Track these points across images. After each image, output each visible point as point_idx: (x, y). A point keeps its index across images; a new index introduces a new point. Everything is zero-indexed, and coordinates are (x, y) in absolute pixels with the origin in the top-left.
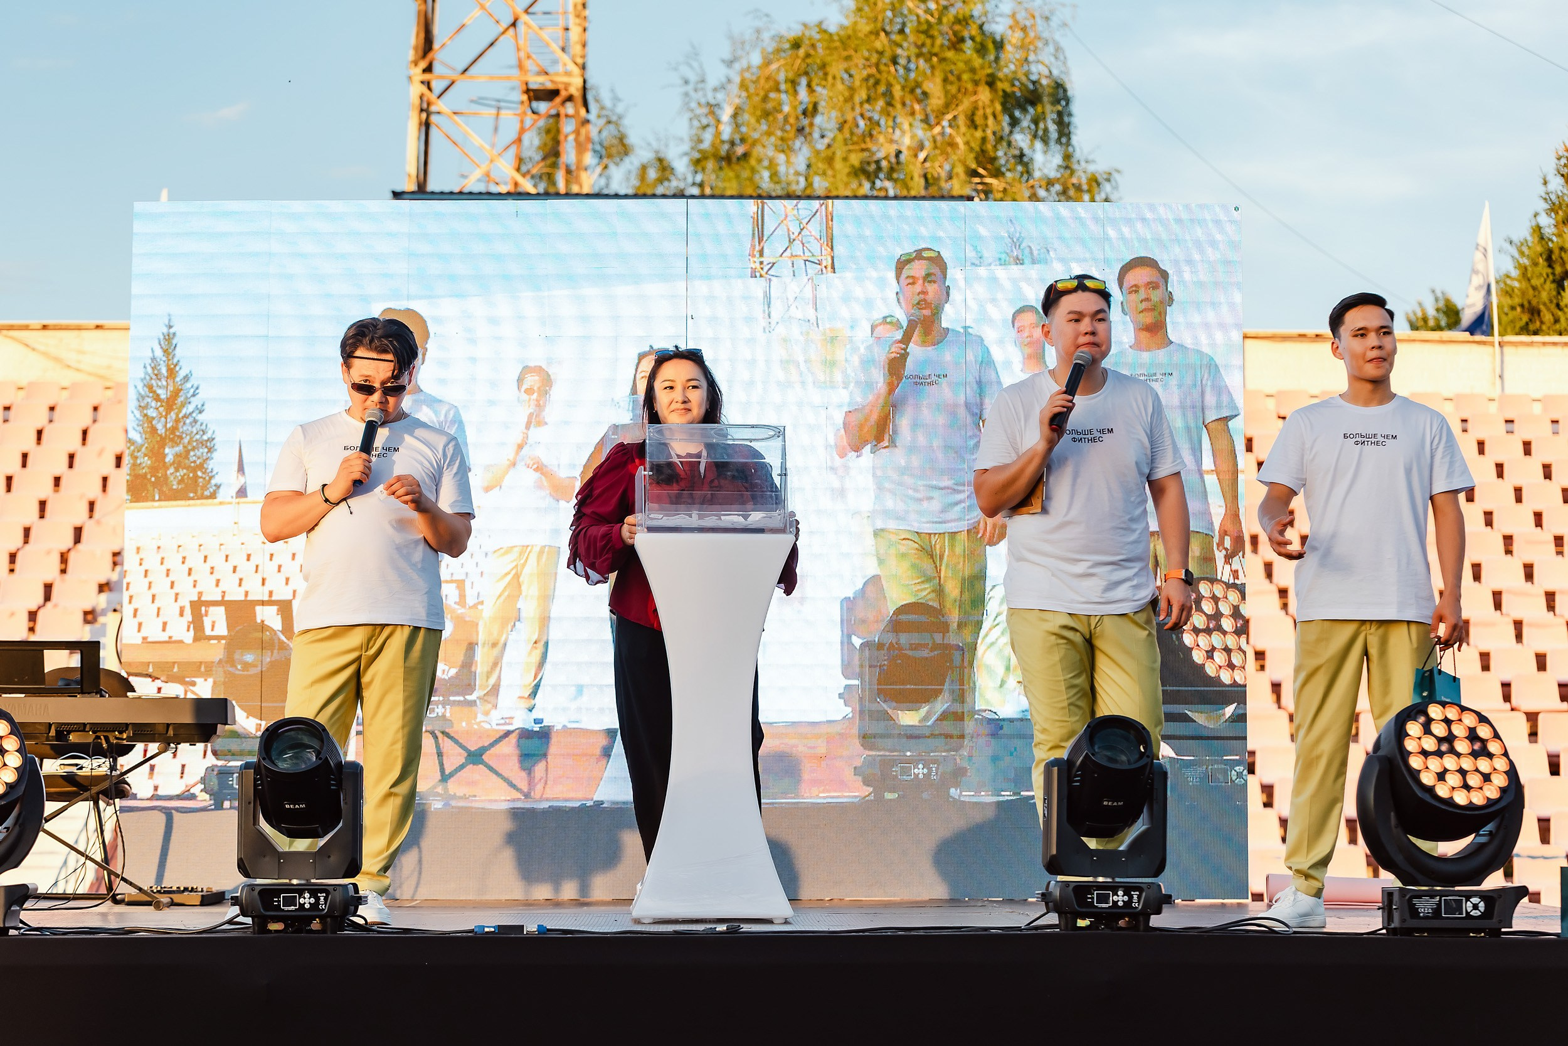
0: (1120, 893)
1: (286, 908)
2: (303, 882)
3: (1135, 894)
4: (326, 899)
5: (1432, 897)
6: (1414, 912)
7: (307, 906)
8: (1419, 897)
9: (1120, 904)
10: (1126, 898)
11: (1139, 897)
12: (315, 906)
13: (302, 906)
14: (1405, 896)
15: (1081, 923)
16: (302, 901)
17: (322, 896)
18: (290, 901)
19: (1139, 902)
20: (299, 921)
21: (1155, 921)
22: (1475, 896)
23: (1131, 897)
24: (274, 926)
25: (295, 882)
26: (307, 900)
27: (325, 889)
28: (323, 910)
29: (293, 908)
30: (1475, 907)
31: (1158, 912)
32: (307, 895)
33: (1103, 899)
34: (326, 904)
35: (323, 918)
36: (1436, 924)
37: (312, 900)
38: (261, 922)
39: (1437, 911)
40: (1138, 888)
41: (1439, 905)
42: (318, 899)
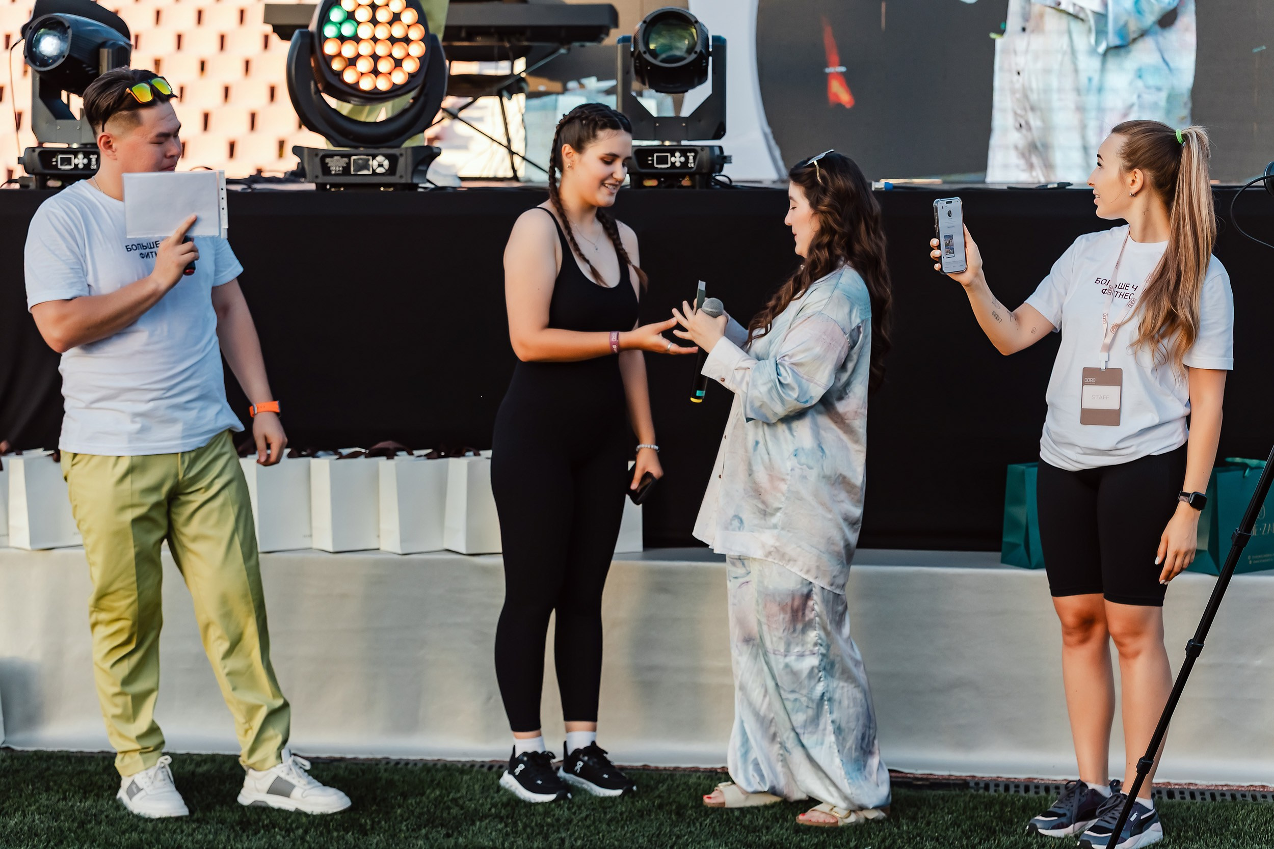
1: (659, 166)
2: (674, 143)
4: (694, 158)
7: (678, 164)
12: (685, 164)
13: (673, 164)
16: (673, 159)
17: (691, 156)
18: (663, 160)
20: (672, 177)
24: (649, 183)
25: (667, 143)
27: (692, 149)
28: (692, 168)
29: (664, 166)
32: (677, 154)
34: (694, 162)
35: (692, 175)
37: (683, 159)
38: (638, 179)
42: (687, 158)
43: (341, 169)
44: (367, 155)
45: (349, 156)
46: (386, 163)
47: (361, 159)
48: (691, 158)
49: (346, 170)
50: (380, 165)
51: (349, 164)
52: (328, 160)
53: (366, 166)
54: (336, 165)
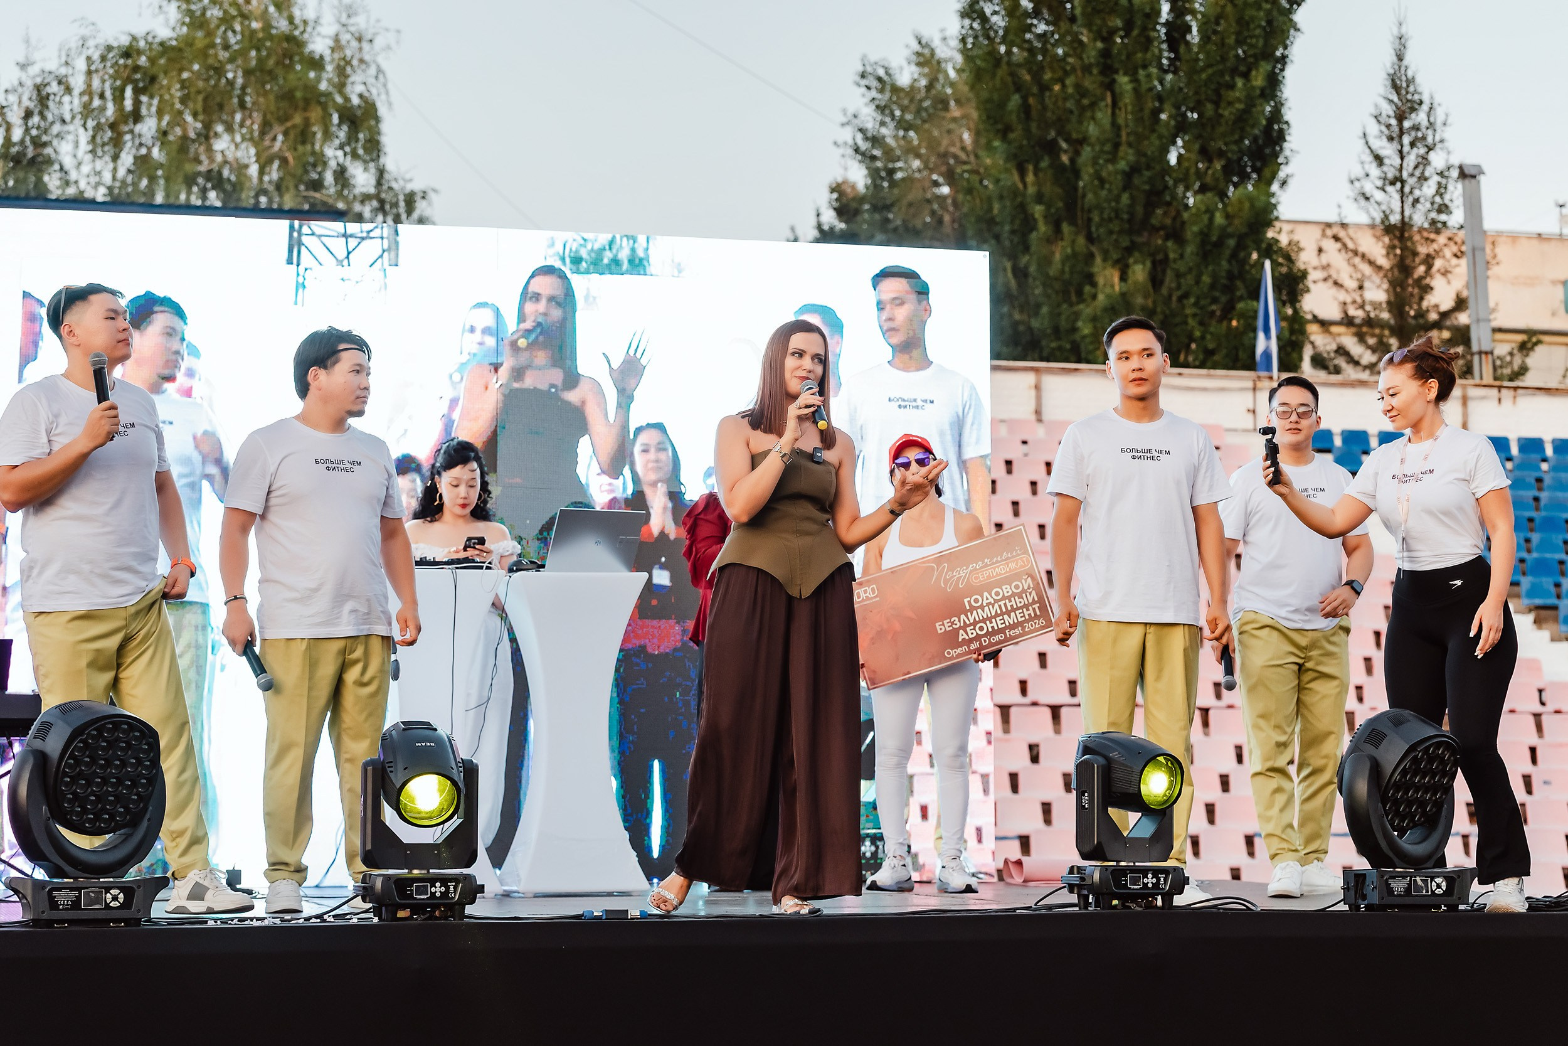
0: (1150, 876)
1: (418, 897)
3: (1162, 877)
4: (455, 888)
5: (1404, 877)
6: (1390, 891)
7: (438, 894)
8: (1394, 878)
9: (1150, 885)
10: (1154, 880)
11: (1166, 880)
12: (445, 895)
13: (433, 894)
14: (1383, 877)
15: (1115, 902)
17: (451, 885)
18: (420, 891)
19: (1165, 883)
20: (431, 908)
21: (1178, 900)
22: (1438, 877)
23: (1158, 879)
24: (401, 914)
26: (438, 889)
27: (454, 879)
28: (453, 898)
29: (423, 897)
30: (1439, 886)
31: (1181, 892)
32: (438, 884)
33: (1135, 881)
34: (455, 892)
35: (452, 906)
36: (1408, 901)
37: (443, 889)
38: (391, 910)
39: (1408, 890)
40: (1166, 871)
41: (1410, 884)
42: (447, 888)
43: (70, 903)
44: (100, 888)
45: (79, 889)
46: (121, 896)
47: (92, 892)
48: (452, 887)
49: (76, 905)
50: (115, 898)
51: (79, 898)
52: (55, 893)
53: (98, 900)
54: (64, 898)
